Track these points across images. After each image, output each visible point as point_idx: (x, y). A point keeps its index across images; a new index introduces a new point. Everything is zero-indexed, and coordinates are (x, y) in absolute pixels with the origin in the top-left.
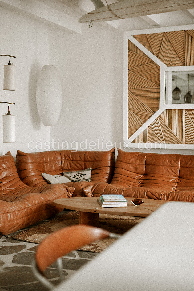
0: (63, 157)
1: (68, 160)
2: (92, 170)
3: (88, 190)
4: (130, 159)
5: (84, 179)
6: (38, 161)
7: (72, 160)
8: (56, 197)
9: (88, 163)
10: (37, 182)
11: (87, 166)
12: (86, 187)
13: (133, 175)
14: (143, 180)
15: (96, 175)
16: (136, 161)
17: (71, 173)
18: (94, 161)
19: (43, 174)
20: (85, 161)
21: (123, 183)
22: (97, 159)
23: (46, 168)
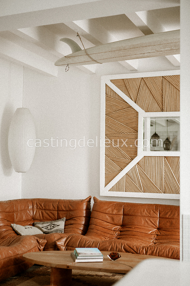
0: (35, 206)
1: (40, 209)
2: (66, 220)
3: (61, 243)
4: (107, 209)
5: (57, 231)
6: (8, 210)
7: (45, 210)
8: (26, 250)
9: (62, 212)
10: (5, 234)
11: (61, 216)
12: (59, 239)
13: (110, 226)
14: (121, 231)
15: (70, 226)
16: (113, 211)
17: (43, 224)
18: (67, 211)
19: (12, 225)
20: (58, 210)
21: (99, 235)
22: (71, 209)
23: (16, 218)
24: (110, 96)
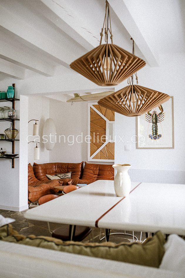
0: (56, 166)
1: (59, 168)
2: (72, 173)
3: (70, 182)
4: (91, 167)
5: (67, 178)
6: (44, 168)
7: (61, 168)
8: (54, 186)
9: (70, 169)
10: (44, 179)
11: (69, 171)
12: (69, 181)
13: (93, 175)
14: (97, 178)
15: (73, 176)
16: (94, 168)
17: (60, 174)
18: (72, 168)
19: (46, 175)
20: (68, 168)
21: (87, 180)
22: (74, 167)
23: (48, 171)
24: (93, 113)
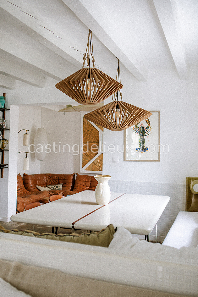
0: (47, 177)
1: (50, 179)
2: (63, 184)
4: (83, 179)
5: (58, 189)
6: (34, 179)
7: (52, 179)
8: (44, 197)
9: (61, 180)
10: (34, 190)
11: (60, 182)
12: (59, 193)
13: (84, 187)
15: (65, 187)
16: (85, 180)
17: (51, 186)
18: (63, 180)
19: (37, 186)
20: (59, 180)
22: (66, 179)
23: (38, 183)
24: (86, 123)
